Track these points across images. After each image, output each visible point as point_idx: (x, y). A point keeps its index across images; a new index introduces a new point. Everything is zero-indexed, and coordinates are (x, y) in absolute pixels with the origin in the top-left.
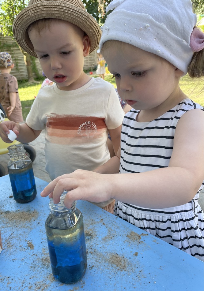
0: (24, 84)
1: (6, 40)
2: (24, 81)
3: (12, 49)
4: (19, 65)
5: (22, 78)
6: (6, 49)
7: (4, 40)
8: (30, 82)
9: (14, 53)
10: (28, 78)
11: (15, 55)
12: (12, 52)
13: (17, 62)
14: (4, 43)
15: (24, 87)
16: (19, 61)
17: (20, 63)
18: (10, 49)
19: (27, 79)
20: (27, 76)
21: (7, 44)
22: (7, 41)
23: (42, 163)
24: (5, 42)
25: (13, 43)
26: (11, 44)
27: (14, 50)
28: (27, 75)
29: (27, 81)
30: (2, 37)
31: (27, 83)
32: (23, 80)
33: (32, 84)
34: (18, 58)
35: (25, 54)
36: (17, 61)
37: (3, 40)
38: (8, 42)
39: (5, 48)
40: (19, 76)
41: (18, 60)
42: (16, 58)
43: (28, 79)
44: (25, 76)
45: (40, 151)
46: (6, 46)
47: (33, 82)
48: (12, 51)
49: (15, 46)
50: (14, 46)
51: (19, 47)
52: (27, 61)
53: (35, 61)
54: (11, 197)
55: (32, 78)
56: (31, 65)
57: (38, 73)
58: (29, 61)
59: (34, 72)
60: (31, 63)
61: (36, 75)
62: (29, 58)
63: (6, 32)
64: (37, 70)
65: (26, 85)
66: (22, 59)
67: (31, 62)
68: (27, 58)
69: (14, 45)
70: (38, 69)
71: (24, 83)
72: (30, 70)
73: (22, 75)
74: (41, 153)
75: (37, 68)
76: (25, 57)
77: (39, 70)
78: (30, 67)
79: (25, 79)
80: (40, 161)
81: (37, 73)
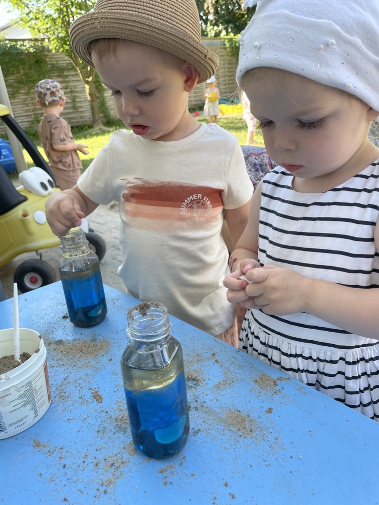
0: (86, 132)
1: (57, 59)
2: (87, 127)
3: (66, 73)
4: (77, 100)
5: (82, 121)
6: (56, 74)
7: (53, 60)
8: (96, 129)
9: (70, 81)
10: (91, 121)
11: (70, 84)
12: (67, 80)
13: (74, 96)
14: (53, 65)
15: (86, 138)
16: (77, 95)
17: (79, 97)
18: (63, 73)
19: (91, 123)
20: (92, 119)
21: (58, 65)
22: (57, 61)
23: (115, 261)
24: (55, 62)
25: (67, 64)
26: (65, 65)
27: (69, 75)
28: (91, 116)
29: (91, 127)
30: (50, 54)
31: (92, 130)
32: (84, 125)
33: (99, 132)
34: (77, 90)
35: (87, 82)
36: (74, 94)
37: (52, 58)
38: (59, 62)
39: (54, 73)
40: (78, 119)
41: (75, 92)
42: (73, 89)
43: (93, 124)
44: (88, 119)
45: (112, 242)
46: (55, 69)
47: (100, 129)
48: (67, 76)
49: (71, 69)
50: (68, 70)
51: (77, 71)
52: (90, 94)
53: (103, 93)
54: (65, 317)
55: (100, 121)
56: (98, 101)
57: (109, 114)
58: (95, 94)
59: (103, 112)
60: (98, 98)
61: (105, 116)
62: (94, 89)
63: (55, 45)
64: (108, 109)
65: (88, 134)
66: (83, 91)
67: (98, 95)
68: (90, 89)
69: (70, 67)
70: (109, 107)
71: (86, 130)
72: (96, 109)
73: (82, 117)
74: (115, 245)
75: (107, 105)
76: (87, 87)
77: (110, 109)
78: (96, 104)
79: (88, 124)
80: (113, 259)
81: (107, 114)
